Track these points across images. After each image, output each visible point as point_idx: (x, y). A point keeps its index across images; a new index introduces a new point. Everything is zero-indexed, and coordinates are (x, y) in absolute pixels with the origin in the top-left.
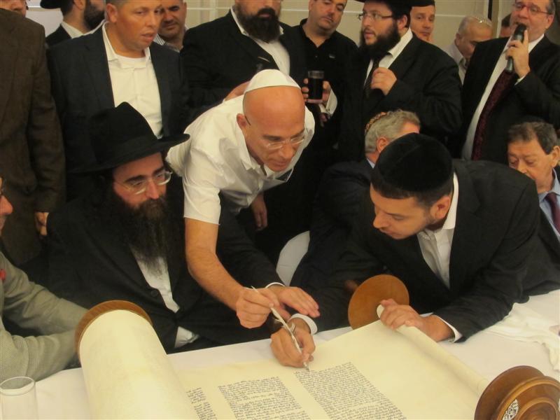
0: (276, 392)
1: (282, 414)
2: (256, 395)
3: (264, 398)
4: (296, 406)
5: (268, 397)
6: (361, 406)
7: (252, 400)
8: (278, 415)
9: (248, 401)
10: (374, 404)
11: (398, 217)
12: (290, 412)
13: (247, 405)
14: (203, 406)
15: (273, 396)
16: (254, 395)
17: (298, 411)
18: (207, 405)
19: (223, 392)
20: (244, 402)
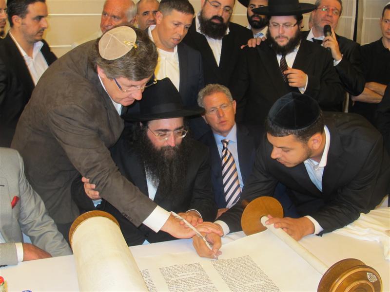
0: (197, 272)
1: (199, 287)
2: (184, 274)
3: (189, 276)
4: (209, 282)
5: (191, 276)
6: (253, 284)
7: (181, 278)
8: (197, 288)
9: (178, 278)
10: (262, 282)
11: (285, 150)
12: (205, 286)
13: (177, 280)
14: (148, 281)
15: (195, 275)
16: (182, 274)
17: (210, 285)
18: (151, 280)
19: (162, 272)
20: (175, 279)
